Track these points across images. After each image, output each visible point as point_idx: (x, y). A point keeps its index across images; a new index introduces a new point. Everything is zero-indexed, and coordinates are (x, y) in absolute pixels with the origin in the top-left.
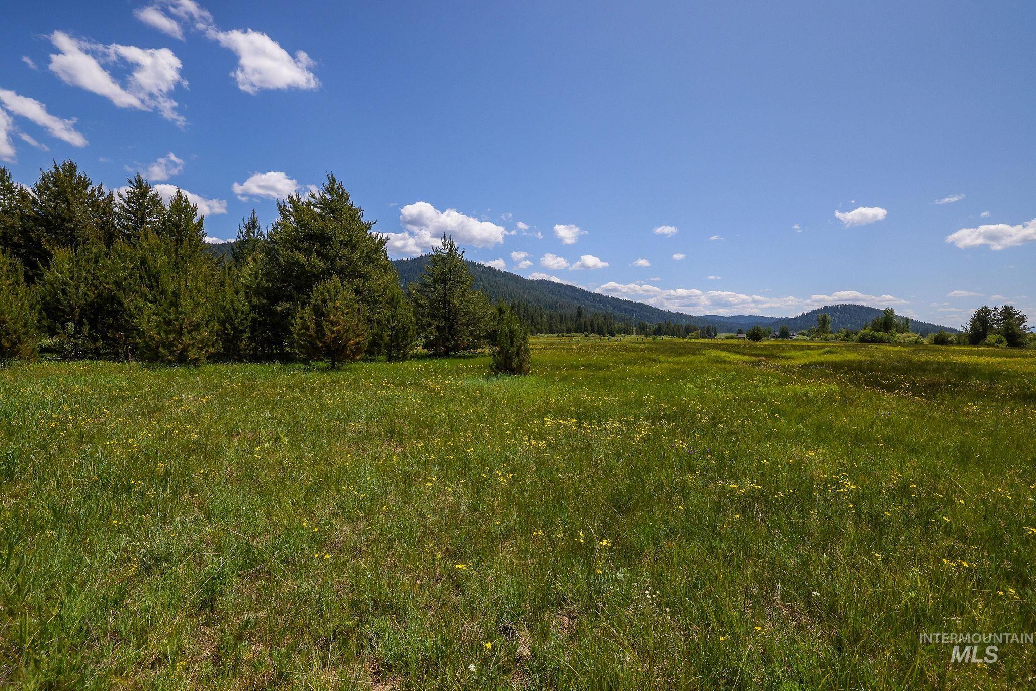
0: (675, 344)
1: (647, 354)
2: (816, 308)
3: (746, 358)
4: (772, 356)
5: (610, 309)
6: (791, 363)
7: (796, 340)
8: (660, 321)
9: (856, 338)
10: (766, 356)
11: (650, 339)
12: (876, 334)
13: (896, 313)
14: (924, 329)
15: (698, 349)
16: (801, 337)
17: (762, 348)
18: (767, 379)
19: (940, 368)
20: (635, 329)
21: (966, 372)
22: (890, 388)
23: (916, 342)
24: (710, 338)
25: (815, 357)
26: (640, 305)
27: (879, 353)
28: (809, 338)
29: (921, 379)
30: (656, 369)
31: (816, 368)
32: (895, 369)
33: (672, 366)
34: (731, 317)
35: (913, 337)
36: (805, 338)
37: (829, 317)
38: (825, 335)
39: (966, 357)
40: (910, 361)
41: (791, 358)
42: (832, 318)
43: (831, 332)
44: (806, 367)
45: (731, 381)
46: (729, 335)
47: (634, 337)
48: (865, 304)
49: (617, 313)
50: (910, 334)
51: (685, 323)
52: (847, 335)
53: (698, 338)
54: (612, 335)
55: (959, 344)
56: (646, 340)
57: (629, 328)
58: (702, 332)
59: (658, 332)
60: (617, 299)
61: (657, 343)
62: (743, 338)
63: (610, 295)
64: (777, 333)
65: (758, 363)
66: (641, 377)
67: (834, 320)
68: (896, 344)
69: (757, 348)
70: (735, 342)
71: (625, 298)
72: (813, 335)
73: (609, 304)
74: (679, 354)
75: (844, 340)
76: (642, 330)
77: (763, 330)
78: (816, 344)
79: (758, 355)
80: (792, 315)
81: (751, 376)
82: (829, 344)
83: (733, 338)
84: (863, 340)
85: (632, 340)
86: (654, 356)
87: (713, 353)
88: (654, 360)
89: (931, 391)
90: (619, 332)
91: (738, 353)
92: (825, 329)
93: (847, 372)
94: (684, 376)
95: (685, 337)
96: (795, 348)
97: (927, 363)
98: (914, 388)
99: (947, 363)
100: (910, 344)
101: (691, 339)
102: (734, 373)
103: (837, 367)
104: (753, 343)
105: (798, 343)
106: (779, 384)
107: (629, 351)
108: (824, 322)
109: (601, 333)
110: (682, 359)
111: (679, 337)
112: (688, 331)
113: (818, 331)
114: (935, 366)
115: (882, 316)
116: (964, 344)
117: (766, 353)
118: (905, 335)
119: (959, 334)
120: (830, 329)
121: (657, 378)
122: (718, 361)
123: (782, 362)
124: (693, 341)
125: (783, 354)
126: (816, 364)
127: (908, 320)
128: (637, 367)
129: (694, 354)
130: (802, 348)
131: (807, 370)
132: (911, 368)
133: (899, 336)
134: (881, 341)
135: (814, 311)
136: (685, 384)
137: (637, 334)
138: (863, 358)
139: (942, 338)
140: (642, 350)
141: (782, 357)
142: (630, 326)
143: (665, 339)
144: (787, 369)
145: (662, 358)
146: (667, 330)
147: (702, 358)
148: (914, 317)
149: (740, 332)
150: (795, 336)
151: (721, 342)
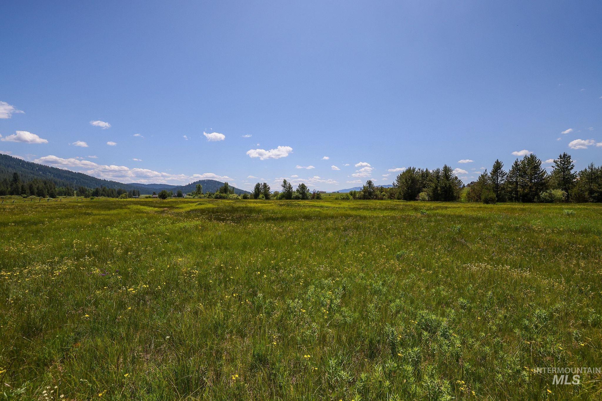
0: (109, 202)
1: (84, 210)
2: (195, 181)
3: (156, 209)
4: (172, 207)
5: (50, 176)
6: (181, 210)
7: (186, 198)
8: (97, 187)
9: (213, 196)
10: (168, 207)
11: (89, 199)
12: (222, 194)
13: (229, 184)
14: (239, 192)
15: (125, 205)
16: (188, 196)
17: (166, 203)
18: (166, 221)
19: (243, 209)
20: (75, 192)
21: (251, 211)
22: (223, 220)
23: (237, 198)
24: (135, 198)
25: (194, 206)
26: (79, 174)
27: (222, 203)
28: (192, 197)
29: (236, 215)
30: (89, 220)
31: (193, 213)
32: (227, 211)
33: (101, 217)
34: (148, 185)
35: (235, 196)
36: (190, 197)
37: (201, 186)
38: (200, 195)
39: (252, 204)
40: (233, 207)
41: (182, 208)
42: (203, 186)
43: (203, 194)
44: (188, 213)
45: (144, 223)
46: (148, 195)
47: (74, 198)
48: (217, 180)
49: (58, 180)
50: (234, 195)
51: (117, 188)
52: (210, 195)
53: (126, 198)
54: (53, 196)
55: (251, 198)
56: (85, 200)
57: (70, 191)
58: (130, 194)
59: (96, 194)
60: (57, 169)
61: (94, 202)
62: (157, 197)
63: (50, 165)
64: (176, 195)
65: (163, 212)
66: (75, 227)
67: (204, 188)
68: (230, 199)
69: (163, 203)
70: (150, 200)
71: (65, 169)
72: (194, 195)
73: (50, 172)
74: (110, 209)
75: (208, 198)
76: (82, 192)
77: (168, 192)
78: (196, 200)
79: (164, 207)
80: (184, 184)
81: (157, 219)
82: (201, 200)
83: (150, 197)
84: (216, 198)
85: (72, 200)
86: (90, 212)
87: (135, 207)
88: (88, 214)
89: (238, 220)
90: (60, 194)
91: (152, 206)
92: (199, 192)
93: (207, 214)
94: (111, 224)
95: (117, 197)
96: (184, 202)
97: (239, 207)
98: (233, 220)
99: (246, 207)
100: (234, 199)
101: (121, 198)
102: (146, 219)
103: (202, 211)
104: (162, 200)
105: (186, 200)
106: (173, 223)
107: (68, 208)
108: (199, 188)
109: (41, 194)
110: (112, 212)
111: (113, 197)
112: (119, 193)
113: (196, 193)
114: (242, 208)
115: (224, 186)
116: (253, 199)
117: (168, 205)
118: (233, 195)
119: (251, 194)
120: (202, 192)
121: (89, 226)
122: (139, 212)
123: (176, 211)
124: (123, 200)
125: (178, 206)
126: (192, 211)
127: (234, 188)
128: (72, 220)
129: (121, 208)
130: (188, 202)
131: (189, 215)
132: (234, 210)
133: (231, 196)
134: (224, 198)
135: (195, 182)
136: (111, 229)
137: (78, 195)
138: (214, 206)
139: (245, 196)
140: (80, 207)
141: (177, 208)
142: (71, 189)
143: (102, 198)
144: (178, 214)
145: (95, 212)
146: (103, 193)
147: (126, 210)
148: (236, 187)
149: (154, 194)
150: (185, 196)
151: (142, 200)
